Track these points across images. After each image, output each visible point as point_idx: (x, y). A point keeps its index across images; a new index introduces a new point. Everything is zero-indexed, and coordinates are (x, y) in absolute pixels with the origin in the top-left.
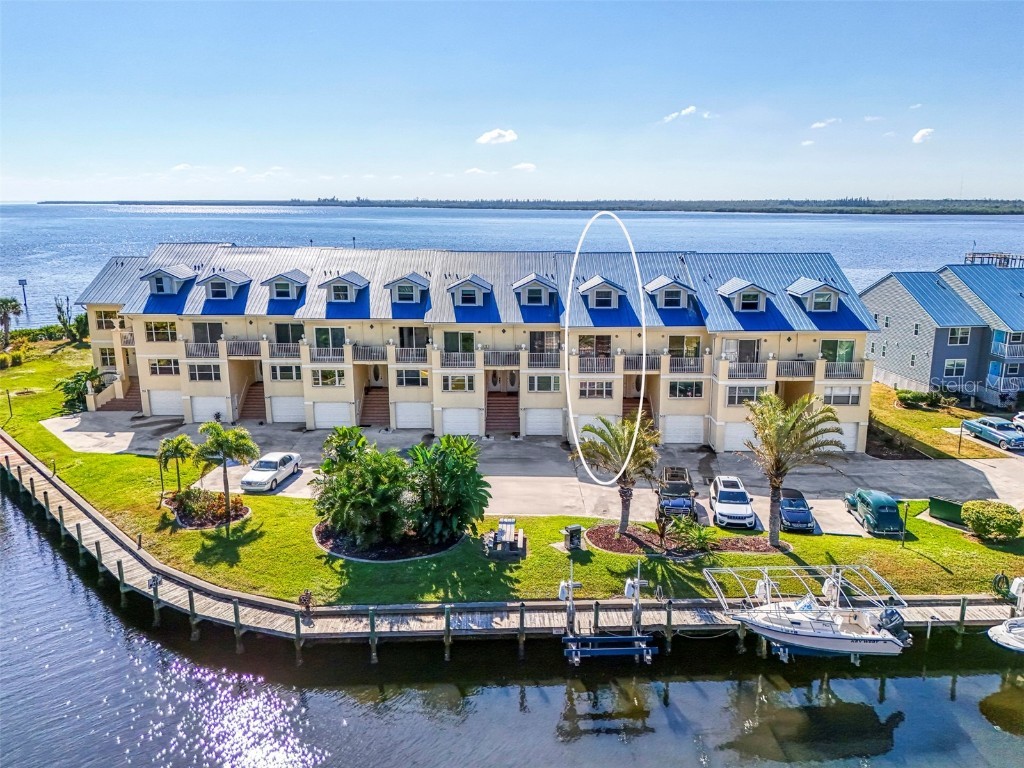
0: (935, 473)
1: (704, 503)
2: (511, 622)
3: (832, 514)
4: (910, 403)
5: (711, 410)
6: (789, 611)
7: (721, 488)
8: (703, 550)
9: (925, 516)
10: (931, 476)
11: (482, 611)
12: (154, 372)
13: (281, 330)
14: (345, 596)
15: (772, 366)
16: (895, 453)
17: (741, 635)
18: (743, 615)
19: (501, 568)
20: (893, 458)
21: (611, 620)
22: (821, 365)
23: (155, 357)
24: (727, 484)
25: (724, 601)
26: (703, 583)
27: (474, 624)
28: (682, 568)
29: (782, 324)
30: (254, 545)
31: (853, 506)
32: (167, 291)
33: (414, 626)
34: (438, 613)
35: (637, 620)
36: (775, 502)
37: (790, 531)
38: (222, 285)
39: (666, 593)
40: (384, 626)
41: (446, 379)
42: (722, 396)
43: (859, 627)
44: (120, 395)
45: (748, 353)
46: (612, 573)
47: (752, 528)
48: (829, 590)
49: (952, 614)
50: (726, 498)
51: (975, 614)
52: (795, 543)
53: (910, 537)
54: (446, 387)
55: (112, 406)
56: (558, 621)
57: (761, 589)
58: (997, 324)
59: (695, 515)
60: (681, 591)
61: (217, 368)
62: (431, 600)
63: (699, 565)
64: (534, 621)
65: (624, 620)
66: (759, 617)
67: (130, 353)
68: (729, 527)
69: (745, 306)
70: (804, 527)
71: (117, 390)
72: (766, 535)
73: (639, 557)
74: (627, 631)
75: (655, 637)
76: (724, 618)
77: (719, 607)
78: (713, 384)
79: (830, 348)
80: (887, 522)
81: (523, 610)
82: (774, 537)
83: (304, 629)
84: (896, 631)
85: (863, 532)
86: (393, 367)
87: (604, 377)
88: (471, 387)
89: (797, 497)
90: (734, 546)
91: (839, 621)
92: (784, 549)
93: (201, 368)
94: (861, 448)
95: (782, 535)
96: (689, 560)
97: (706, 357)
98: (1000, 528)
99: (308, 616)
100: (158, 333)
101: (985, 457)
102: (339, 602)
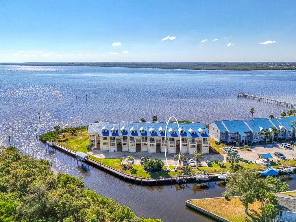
0: (217, 156)
1: (188, 163)
2: (170, 179)
3: (204, 164)
4: (217, 143)
5: (188, 148)
6: (199, 176)
7: (191, 161)
8: (189, 169)
9: (215, 164)
10: (217, 157)
11: (167, 178)
12: (103, 144)
13: (124, 137)
15: (196, 142)
16: (213, 153)
17: (194, 179)
18: (194, 177)
19: (167, 173)
20: (212, 154)
21: (181, 178)
22: (203, 142)
23: (104, 142)
24: (192, 161)
25: (192, 175)
26: (190, 173)
27: (167, 179)
28: (187, 172)
29: (197, 137)
30: (137, 172)
31: (206, 162)
32: (105, 132)
33: (160, 180)
34: (163, 178)
35: (183, 178)
36: (197, 162)
37: (199, 166)
38: (115, 131)
39: (186, 175)
40: (157, 180)
41: (150, 145)
42: (190, 147)
43: (206, 177)
44: (96, 147)
45: (193, 141)
46: (180, 173)
47: (195, 166)
48: (203, 173)
49: (215, 175)
50: (191, 162)
51: (217, 175)
52: (200, 168)
53: (212, 166)
54: (150, 146)
55: (95, 149)
56: (175, 178)
57: (196, 174)
58: (229, 131)
59: (188, 165)
60: (187, 174)
61: (115, 144)
62: (161, 177)
63: (189, 171)
64: (173, 178)
65: (182, 178)
66: (196, 177)
67: (99, 141)
68: (192, 166)
69: (192, 133)
70: (200, 166)
71: (96, 146)
72: (196, 167)
73: (182, 171)
74: (183, 179)
75: (185, 179)
76: (192, 177)
77: (192, 176)
78: (188, 145)
79: (204, 140)
80: (210, 165)
81: (172, 177)
82: (197, 167)
83: (149, 181)
84: (209, 177)
85: (207, 166)
86: (142, 143)
87: (173, 144)
88: (154, 146)
89: (200, 162)
90: (193, 169)
91: (203, 177)
92: (198, 169)
93: (112, 144)
94: (209, 153)
95: (198, 167)
96: (188, 171)
97: (187, 141)
98: (222, 165)
100: (105, 138)
101: (224, 153)
102: (151, 178)
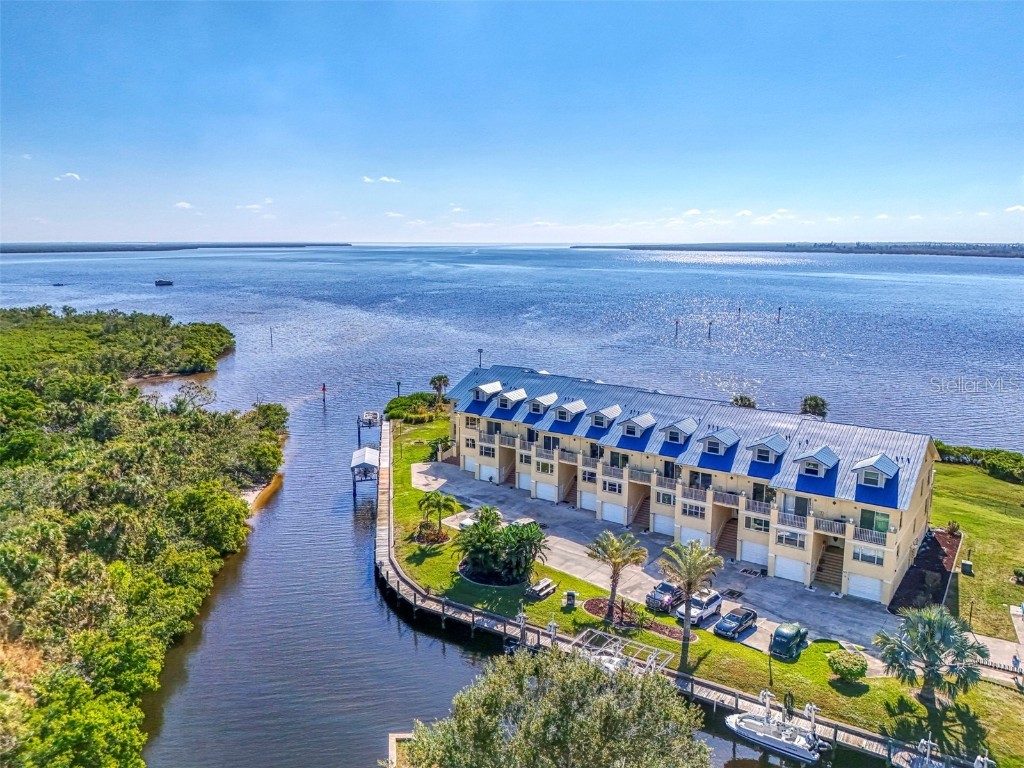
2: (500, 628)
14: (447, 593)
15: (811, 521)
22: (850, 528)
27: (485, 624)
29: (829, 490)
30: (433, 558)
32: (480, 399)
33: (463, 617)
42: (773, 535)
62: (479, 607)
69: (808, 471)
83: (419, 603)
87: (699, 503)
90: (661, 630)
94: (885, 601)
99: (425, 598)
102: (443, 596)
